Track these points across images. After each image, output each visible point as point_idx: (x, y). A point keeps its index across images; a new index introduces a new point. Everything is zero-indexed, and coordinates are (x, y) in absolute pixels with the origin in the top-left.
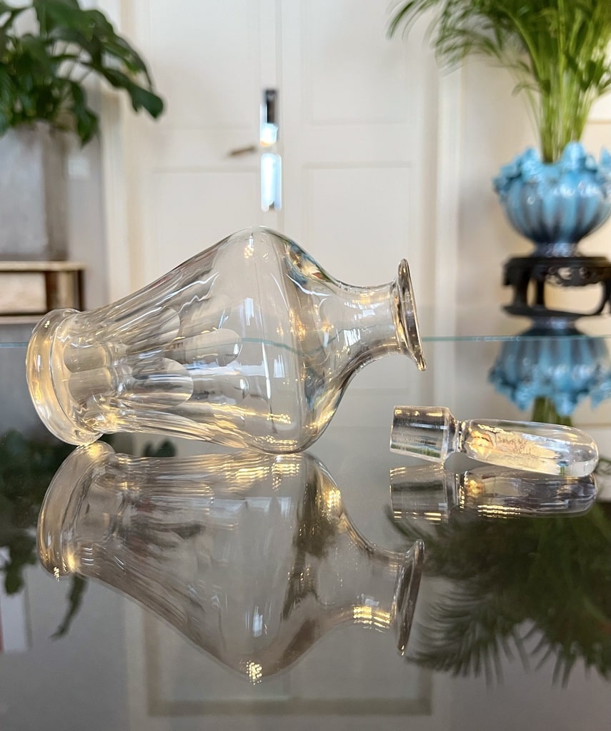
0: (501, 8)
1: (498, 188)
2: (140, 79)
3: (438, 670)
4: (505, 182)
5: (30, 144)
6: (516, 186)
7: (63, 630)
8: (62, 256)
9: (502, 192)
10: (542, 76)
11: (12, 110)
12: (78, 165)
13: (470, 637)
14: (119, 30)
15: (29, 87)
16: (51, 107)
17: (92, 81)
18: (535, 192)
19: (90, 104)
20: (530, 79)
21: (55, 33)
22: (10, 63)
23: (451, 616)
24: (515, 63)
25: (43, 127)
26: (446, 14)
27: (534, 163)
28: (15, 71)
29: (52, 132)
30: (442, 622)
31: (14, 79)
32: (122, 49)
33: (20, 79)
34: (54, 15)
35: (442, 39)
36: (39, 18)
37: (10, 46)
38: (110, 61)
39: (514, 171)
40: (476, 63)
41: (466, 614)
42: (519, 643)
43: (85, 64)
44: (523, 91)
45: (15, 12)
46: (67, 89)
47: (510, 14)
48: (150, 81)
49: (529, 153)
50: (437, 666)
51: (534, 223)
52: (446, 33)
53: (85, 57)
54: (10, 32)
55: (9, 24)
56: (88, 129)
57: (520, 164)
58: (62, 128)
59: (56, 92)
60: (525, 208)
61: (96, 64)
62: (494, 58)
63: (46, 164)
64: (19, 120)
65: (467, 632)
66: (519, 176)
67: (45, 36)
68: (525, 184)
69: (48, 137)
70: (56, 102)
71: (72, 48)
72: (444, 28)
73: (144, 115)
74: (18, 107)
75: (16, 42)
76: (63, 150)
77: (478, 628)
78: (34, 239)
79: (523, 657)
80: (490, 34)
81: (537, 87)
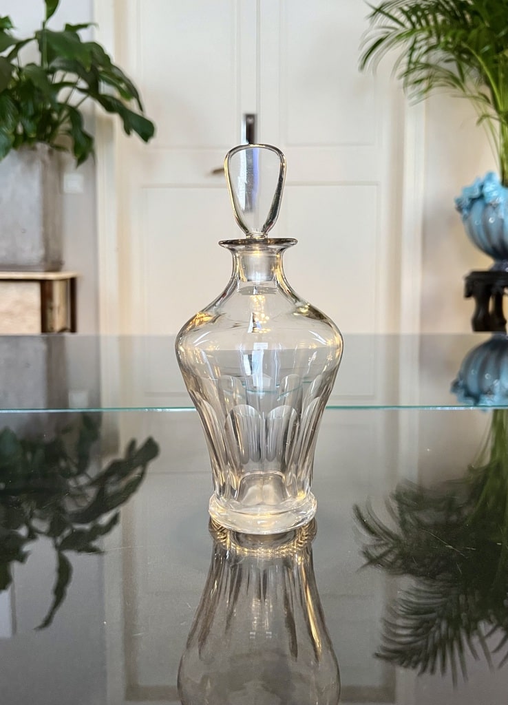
0: (464, 45)
1: (460, 209)
2: (132, 105)
3: (406, 667)
4: (468, 202)
5: (30, 162)
6: (478, 206)
7: (47, 622)
8: (56, 266)
9: (465, 212)
10: (501, 108)
11: (15, 133)
12: (73, 181)
13: (437, 634)
14: (114, 61)
15: (31, 112)
16: (49, 130)
17: (89, 106)
18: (497, 213)
19: (86, 128)
20: (491, 111)
21: (55, 64)
22: (13, 89)
23: (416, 613)
24: (476, 94)
25: (42, 147)
26: (412, 49)
27: (494, 186)
28: (18, 97)
29: (50, 152)
30: (407, 618)
31: (17, 104)
32: (118, 78)
33: (22, 104)
34: (55, 48)
35: (408, 72)
36: (40, 49)
37: (15, 75)
38: (105, 89)
39: (477, 193)
40: (441, 94)
41: (431, 611)
42: (482, 640)
43: (82, 90)
44: (485, 121)
45: (20, 44)
46: (65, 113)
47: (473, 52)
48: (141, 107)
49: (490, 177)
50: (405, 664)
51: (495, 240)
52: (412, 66)
53: (83, 84)
54: (14, 62)
55: (14, 54)
56: (84, 149)
57: (482, 187)
58: (59, 148)
59: (55, 116)
60: (486, 227)
61: (93, 91)
62: (458, 90)
63: (44, 182)
64: (20, 142)
65: (433, 629)
66: (481, 197)
67: (46, 66)
68: (486, 205)
69: (46, 157)
70: (55, 125)
71: (71, 77)
72: (410, 62)
73: (135, 136)
74: (20, 130)
75: (20, 71)
76: (60, 168)
77: (444, 625)
78: (32, 250)
79: (487, 654)
80: (453, 67)
81: (496, 116)
